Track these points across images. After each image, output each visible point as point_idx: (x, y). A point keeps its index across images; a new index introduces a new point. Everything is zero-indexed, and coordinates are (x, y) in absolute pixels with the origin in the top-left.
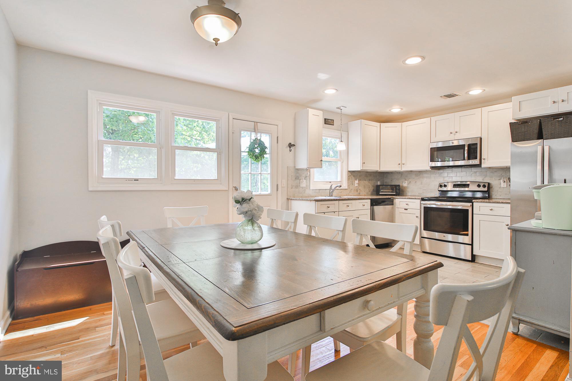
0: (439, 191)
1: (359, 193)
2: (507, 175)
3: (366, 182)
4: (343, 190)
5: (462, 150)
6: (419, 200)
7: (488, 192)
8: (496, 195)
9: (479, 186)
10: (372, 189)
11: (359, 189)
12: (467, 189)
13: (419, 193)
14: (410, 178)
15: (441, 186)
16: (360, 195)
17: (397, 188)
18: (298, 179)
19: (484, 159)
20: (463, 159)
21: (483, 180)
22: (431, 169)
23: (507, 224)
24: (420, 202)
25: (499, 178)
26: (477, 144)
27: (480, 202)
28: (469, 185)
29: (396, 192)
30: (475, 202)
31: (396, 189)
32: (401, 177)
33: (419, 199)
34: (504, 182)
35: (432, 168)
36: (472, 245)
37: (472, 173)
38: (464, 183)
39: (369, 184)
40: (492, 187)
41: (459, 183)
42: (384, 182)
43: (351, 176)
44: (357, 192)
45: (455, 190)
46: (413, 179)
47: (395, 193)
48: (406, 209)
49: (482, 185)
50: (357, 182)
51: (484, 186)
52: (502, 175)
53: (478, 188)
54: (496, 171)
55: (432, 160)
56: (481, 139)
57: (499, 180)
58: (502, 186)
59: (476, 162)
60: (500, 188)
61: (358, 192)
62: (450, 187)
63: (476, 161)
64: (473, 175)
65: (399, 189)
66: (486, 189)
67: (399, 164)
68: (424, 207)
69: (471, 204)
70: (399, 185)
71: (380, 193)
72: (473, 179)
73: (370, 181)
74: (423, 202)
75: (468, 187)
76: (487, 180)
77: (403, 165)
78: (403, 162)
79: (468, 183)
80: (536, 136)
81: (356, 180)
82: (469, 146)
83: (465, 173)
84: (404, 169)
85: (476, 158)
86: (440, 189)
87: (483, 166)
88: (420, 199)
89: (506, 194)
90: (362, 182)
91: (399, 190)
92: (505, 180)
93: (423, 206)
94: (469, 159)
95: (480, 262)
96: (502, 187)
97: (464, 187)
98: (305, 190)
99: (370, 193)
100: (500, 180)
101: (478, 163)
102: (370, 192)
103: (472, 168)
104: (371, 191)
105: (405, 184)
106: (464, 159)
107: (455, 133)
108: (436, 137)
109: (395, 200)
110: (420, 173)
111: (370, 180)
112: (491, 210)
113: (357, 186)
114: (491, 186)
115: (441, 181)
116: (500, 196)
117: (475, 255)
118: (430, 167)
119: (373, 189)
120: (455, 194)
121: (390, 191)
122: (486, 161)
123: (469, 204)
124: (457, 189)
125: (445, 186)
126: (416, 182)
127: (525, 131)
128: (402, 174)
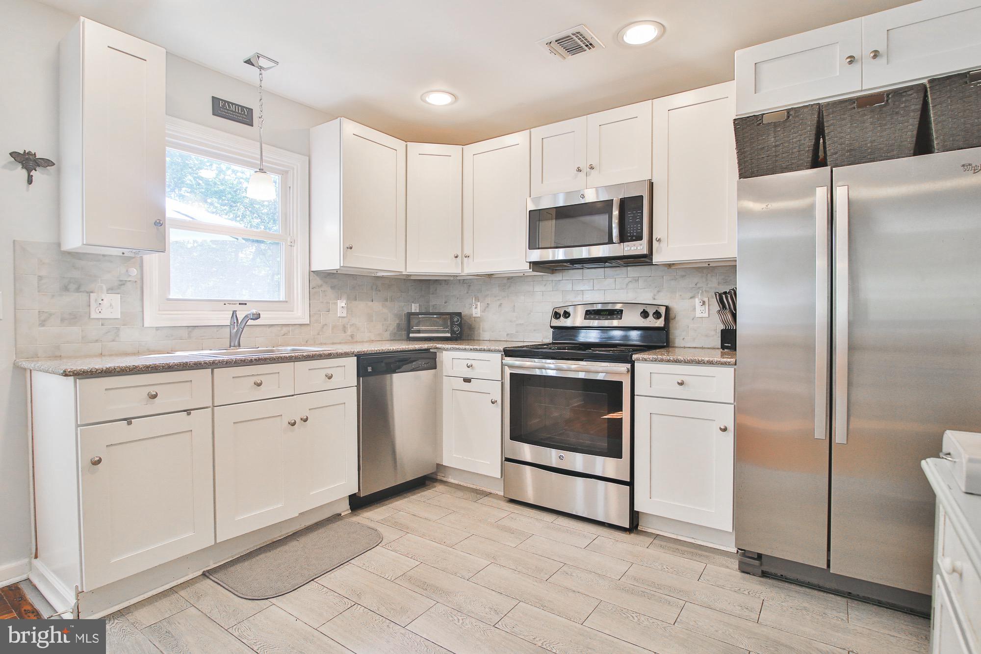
0: (552, 327)
1: (352, 336)
2: (709, 286)
3: (377, 306)
4: (291, 328)
5: (606, 216)
6: (499, 356)
7: (665, 330)
8: (683, 339)
9: (645, 314)
10: (392, 323)
11: (352, 325)
12: (615, 323)
13: (507, 335)
14: (486, 296)
15: (556, 315)
16: (355, 340)
17: (455, 320)
18: (78, 290)
19: (659, 240)
20: (607, 241)
21: (654, 299)
22: (531, 270)
23: (722, 427)
24: (502, 359)
25: (690, 295)
26: (641, 198)
27: (652, 361)
28: (621, 311)
29: (452, 332)
30: (638, 360)
31: (452, 323)
32: (467, 293)
33: (499, 351)
34: (704, 303)
35: (536, 265)
36: (631, 484)
37: (628, 280)
38: (610, 307)
39: (385, 311)
40: (675, 318)
41: (599, 307)
42: (429, 305)
43: (321, 286)
44: (345, 332)
45: (591, 325)
46: (495, 297)
47: (449, 335)
48: (467, 380)
49: (651, 311)
50: (343, 304)
51: (657, 315)
52: (698, 285)
53: (643, 320)
54: (683, 276)
55: (533, 243)
56: (651, 185)
57: (691, 298)
58: (698, 314)
59: (637, 248)
60: (693, 319)
61: (349, 332)
62: (577, 319)
63: (641, 245)
64: (631, 286)
65: (461, 323)
66: (660, 323)
67: (456, 257)
68: (511, 373)
69: (629, 366)
70: (460, 313)
71: (411, 335)
72: (630, 297)
73: (388, 304)
74: (509, 360)
75: (619, 316)
76: (663, 300)
77: (465, 259)
78: (466, 252)
79: (618, 307)
80: (808, 157)
81: (339, 298)
82: (623, 202)
83: (612, 280)
84: (471, 268)
85: (639, 238)
86: (556, 323)
87: (656, 259)
88: (501, 351)
89: (707, 336)
90: (362, 306)
91: (460, 325)
92: (706, 300)
93: (508, 372)
94: (623, 239)
95: (650, 530)
96: (697, 317)
97: (609, 317)
98: (118, 329)
99: (387, 335)
100: (692, 300)
101: (645, 251)
102: (389, 333)
103: (629, 268)
104: (391, 328)
105: (475, 310)
106: (610, 241)
107: (588, 169)
108: (544, 183)
109: (441, 354)
110: (509, 281)
111: (386, 300)
112: (681, 384)
113: (344, 315)
114: (672, 315)
115: (557, 300)
116: (694, 339)
117: (638, 512)
118: (530, 262)
119: (398, 325)
120: (592, 337)
121: (441, 328)
122: (663, 245)
123: (624, 367)
124: (596, 323)
125: (567, 315)
126: (500, 305)
127: (778, 143)
128: (470, 286)
